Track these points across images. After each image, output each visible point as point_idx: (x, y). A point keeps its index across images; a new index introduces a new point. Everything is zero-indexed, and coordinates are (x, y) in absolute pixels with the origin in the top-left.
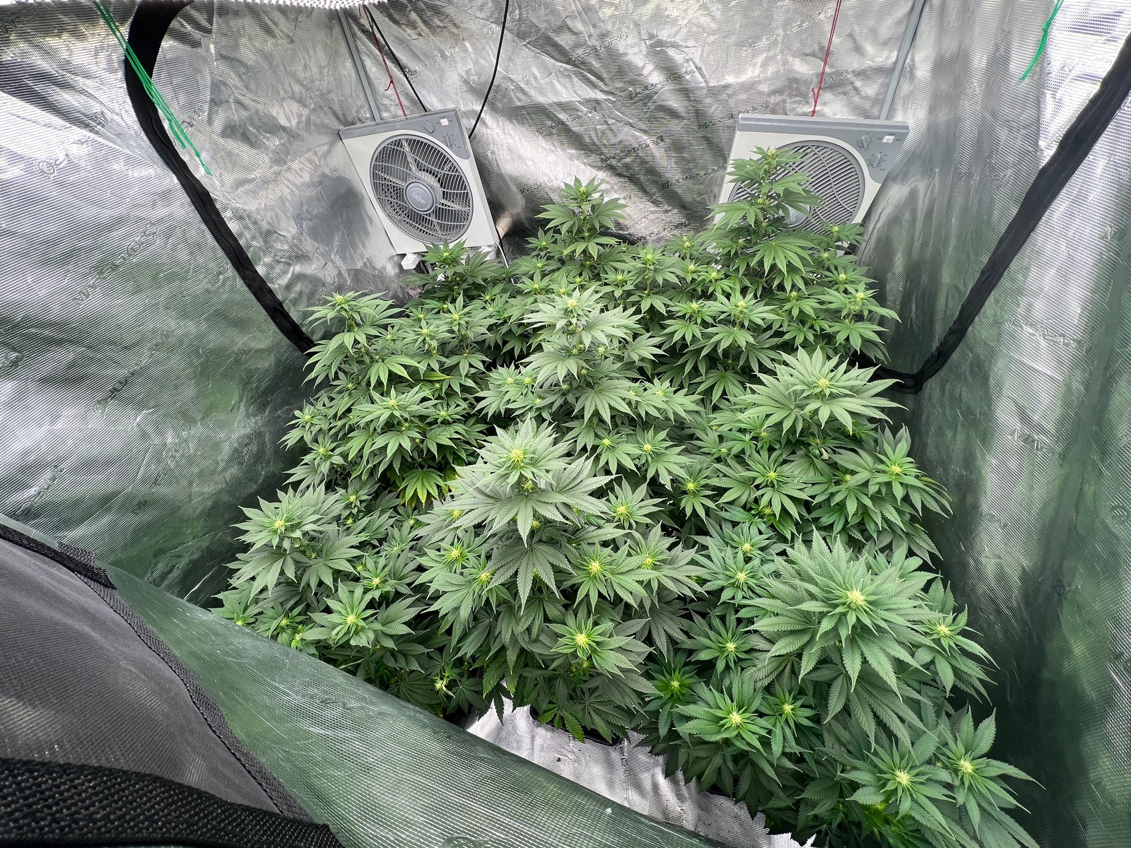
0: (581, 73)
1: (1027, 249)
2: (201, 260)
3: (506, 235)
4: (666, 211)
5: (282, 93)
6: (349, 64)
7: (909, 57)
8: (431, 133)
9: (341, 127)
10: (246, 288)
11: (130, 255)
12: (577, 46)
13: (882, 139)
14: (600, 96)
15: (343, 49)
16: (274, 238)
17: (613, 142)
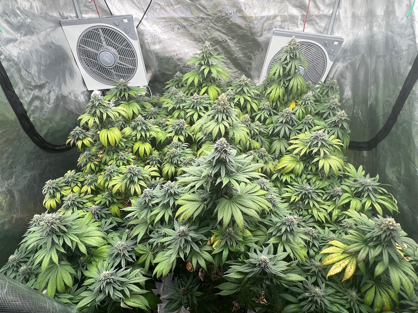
0: (195, 5)
7: (338, 12)
8: (117, 26)
9: (61, 20)
13: (334, 43)
14: (205, 16)
17: (209, 38)
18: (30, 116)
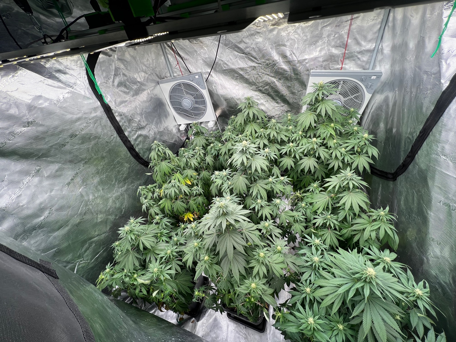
0: (248, 57)
1: (440, 123)
2: (106, 131)
3: (219, 116)
4: (282, 106)
5: (139, 69)
6: (163, 58)
7: (380, 45)
8: (192, 81)
9: (159, 80)
10: (120, 141)
11: (81, 131)
12: (247, 47)
13: (371, 77)
14: (256, 65)
15: (161, 53)
16: (132, 122)
17: (261, 81)
18: (136, 148)
